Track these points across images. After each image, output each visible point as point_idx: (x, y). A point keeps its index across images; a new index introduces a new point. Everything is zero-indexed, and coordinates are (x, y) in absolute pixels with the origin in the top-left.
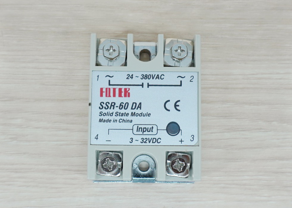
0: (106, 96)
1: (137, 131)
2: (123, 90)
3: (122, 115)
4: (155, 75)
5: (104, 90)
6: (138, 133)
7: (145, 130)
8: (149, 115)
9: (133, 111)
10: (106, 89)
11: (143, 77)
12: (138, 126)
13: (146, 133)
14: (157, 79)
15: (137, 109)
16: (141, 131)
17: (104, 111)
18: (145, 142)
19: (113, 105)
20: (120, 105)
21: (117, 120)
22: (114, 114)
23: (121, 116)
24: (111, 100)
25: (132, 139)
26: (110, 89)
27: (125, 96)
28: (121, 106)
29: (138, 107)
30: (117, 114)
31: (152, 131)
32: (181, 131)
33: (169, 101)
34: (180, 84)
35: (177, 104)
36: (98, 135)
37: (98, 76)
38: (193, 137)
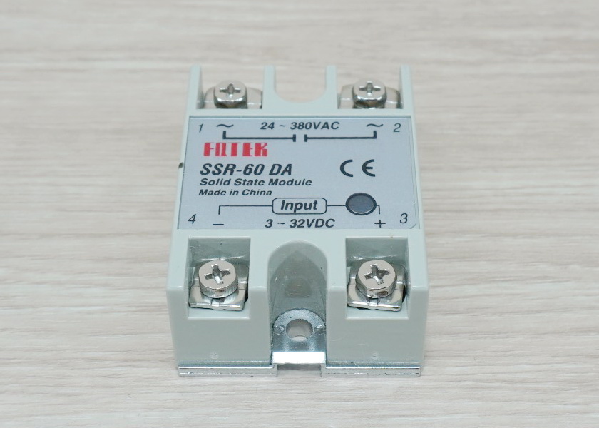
0: (217, 154)
1: (282, 208)
2: (253, 146)
3: (251, 183)
4: (320, 123)
5: (213, 146)
6: (284, 211)
7: (299, 206)
8: (309, 183)
9: (274, 177)
10: (218, 145)
11: (295, 126)
12: (284, 202)
13: (303, 210)
14: (325, 129)
15: (283, 174)
16: (291, 208)
17: (210, 177)
18: (299, 226)
19: (231, 169)
20: (247, 168)
21: (238, 192)
22: (233, 182)
23: (248, 184)
24: (227, 160)
25: (272, 221)
26: (224, 145)
27: (257, 154)
28: (248, 170)
29: (285, 171)
30: (238, 182)
31: (315, 208)
32: (377, 207)
33: (351, 161)
34: (372, 135)
35: (368, 165)
36: (195, 216)
37: (201, 126)
38: (405, 216)
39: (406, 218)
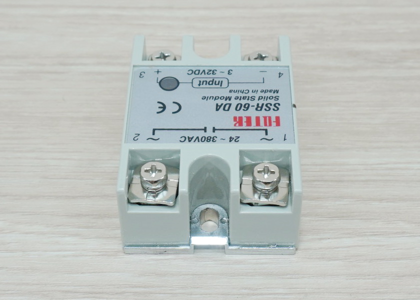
0: (270, 118)
1: (222, 81)
2: (244, 124)
3: (244, 98)
4: (194, 141)
5: (274, 124)
7: (211, 83)
8: (204, 98)
9: (228, 102)
10: (270, 125)
11: (213, 139)
12: (221, 86)
13: (208, 80)
14: (191, 137)
15: (222, 104)
16: (216, 81)
17: (273, 102)
18: (210, 71)
19: (259, 108)
20: (248, 108)
21: (253, 92)
22: (257, 98)
23: (246, 97)
24: (262, 114)
25: (229, 74)
26: (266, 125)
27: (241, 118)
28: (247, 107)
29: (220, 106)
30: (253, 99)
31: (200, 81)
32: (159, 81)
33: (173, 113)
34: (156, 131)
35: (161, 109)
36: (280, 77)
37: (285, 139)
38: (141, 76)
39: (141, 75)
